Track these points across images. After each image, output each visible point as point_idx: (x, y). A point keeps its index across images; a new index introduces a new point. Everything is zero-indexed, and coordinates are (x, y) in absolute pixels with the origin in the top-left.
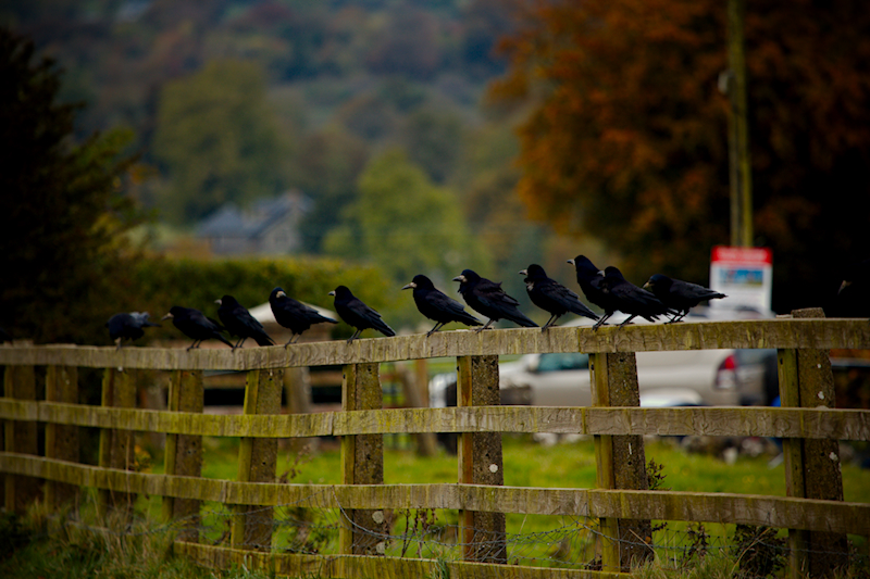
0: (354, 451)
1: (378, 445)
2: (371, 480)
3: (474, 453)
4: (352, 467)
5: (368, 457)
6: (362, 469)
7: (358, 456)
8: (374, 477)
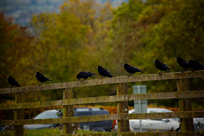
0: (67, 109)
1: (73, 108)
2: (71, 116)
3: (122, 106)
4: (66, 113)
5: (70, 111)
6: (69, 114)
7: (68, 110)
8: (72, 115)
